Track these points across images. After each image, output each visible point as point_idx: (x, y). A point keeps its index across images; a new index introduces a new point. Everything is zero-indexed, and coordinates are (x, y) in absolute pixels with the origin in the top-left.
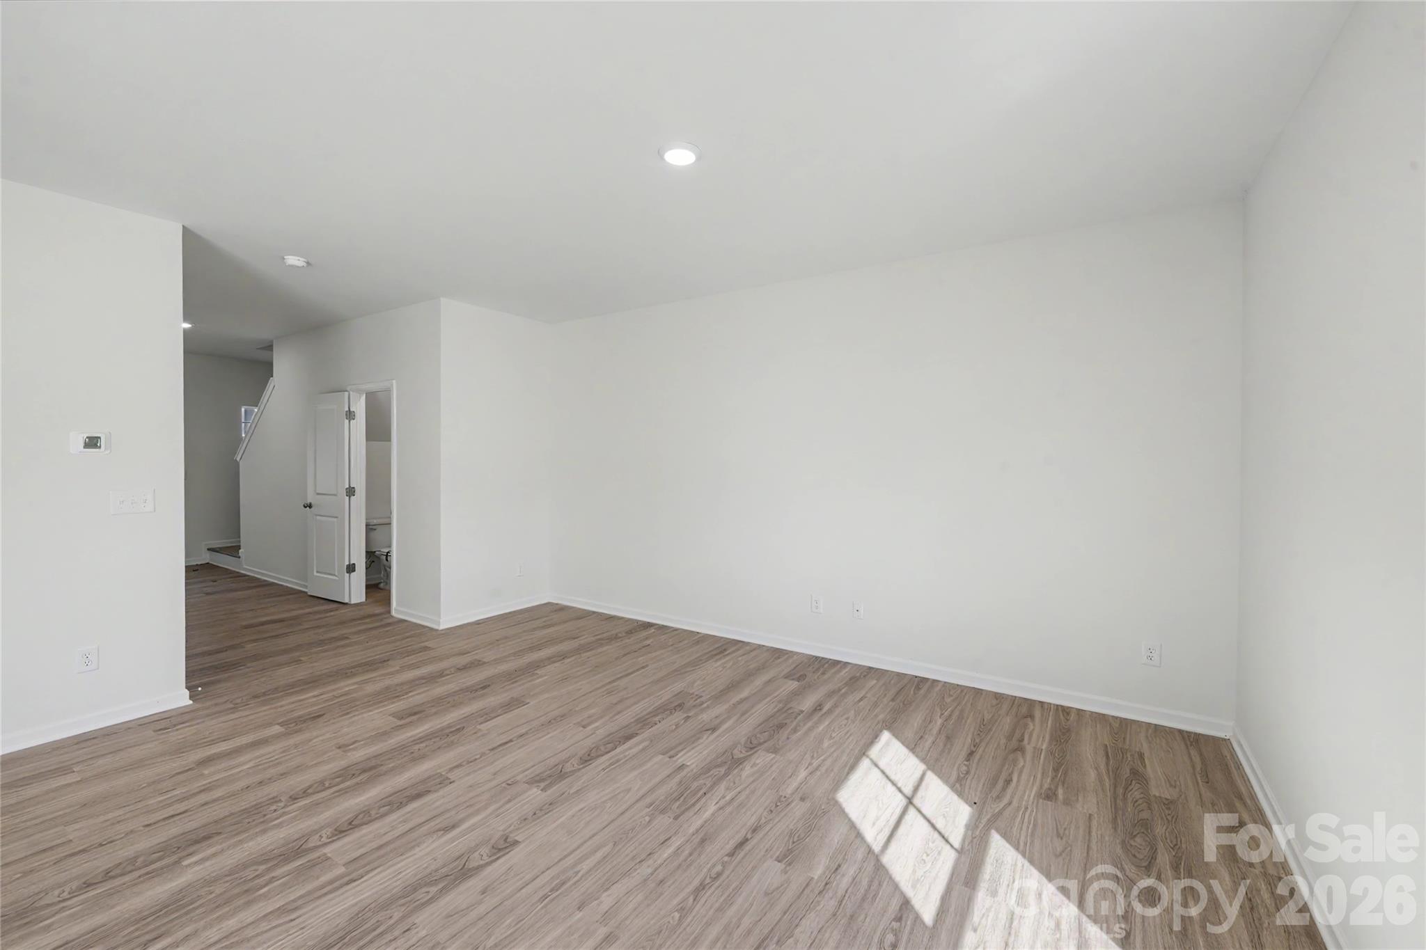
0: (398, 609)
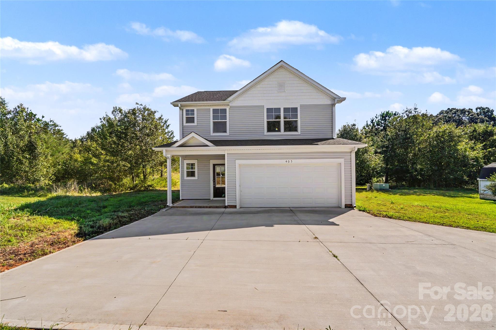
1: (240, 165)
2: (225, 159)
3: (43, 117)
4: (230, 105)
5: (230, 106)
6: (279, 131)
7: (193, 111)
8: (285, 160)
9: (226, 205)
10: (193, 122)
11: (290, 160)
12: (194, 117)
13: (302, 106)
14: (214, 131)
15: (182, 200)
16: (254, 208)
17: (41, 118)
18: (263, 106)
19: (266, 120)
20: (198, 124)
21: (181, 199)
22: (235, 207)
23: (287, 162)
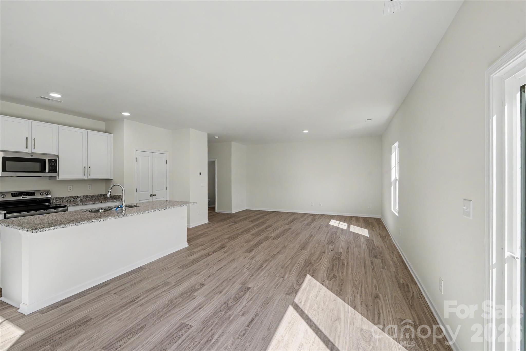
0: (217, 210)
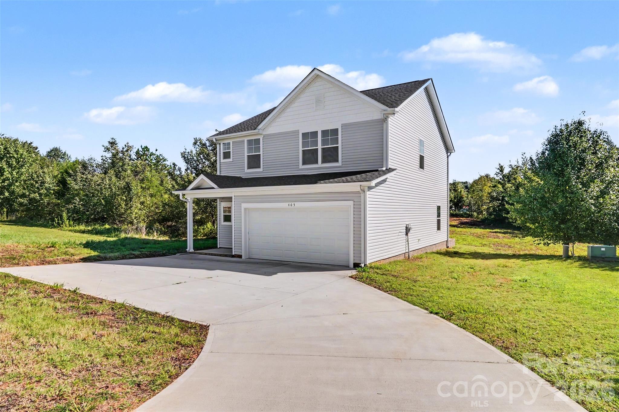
1: (245, 209)
2: (232, 201)
3: (156, 150)
4: (264, 133)
5: (264, 135)
6: (316, 162)
7: (229, 144)
8: (288, 203)
9: (233, 254)
10: (229, 157)
11: (293, 203)
12: (230, 151)
13: (344, 126)
14: (249, 167)
15: (220, 248)
16: (256, 260)
17: (154, 152)
18: (298, 131)
19: (301, 149)
20: (234, 160)
21: (218, 247)
22: (240, 256)
23: (290, 205)
